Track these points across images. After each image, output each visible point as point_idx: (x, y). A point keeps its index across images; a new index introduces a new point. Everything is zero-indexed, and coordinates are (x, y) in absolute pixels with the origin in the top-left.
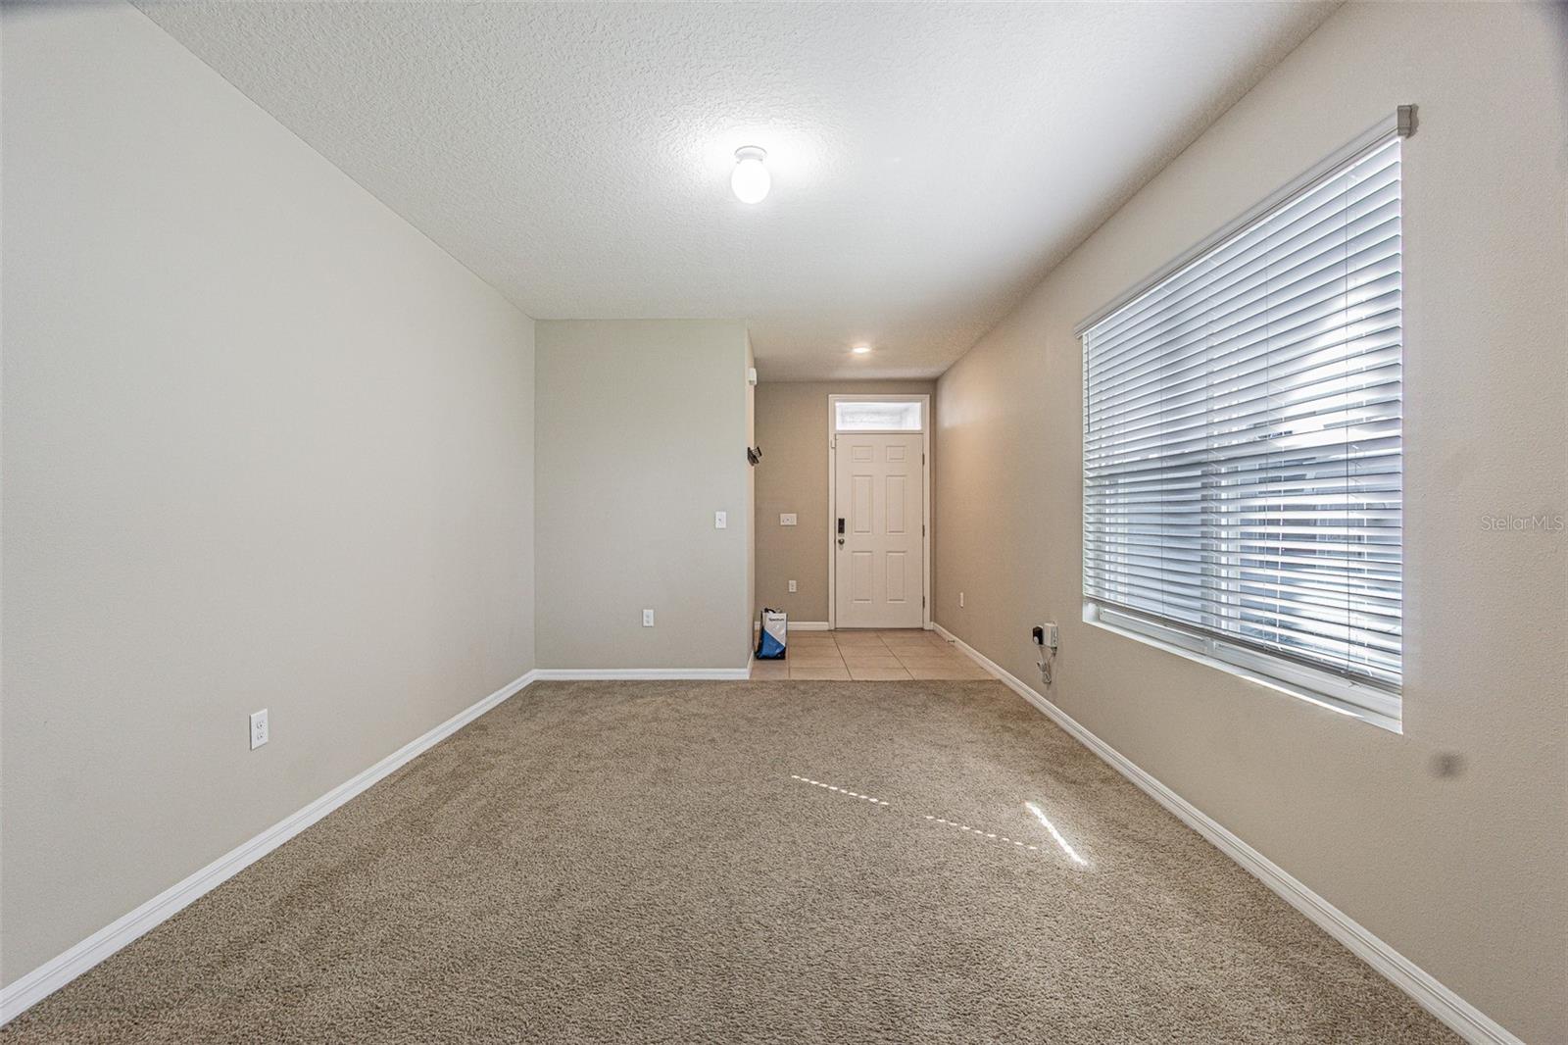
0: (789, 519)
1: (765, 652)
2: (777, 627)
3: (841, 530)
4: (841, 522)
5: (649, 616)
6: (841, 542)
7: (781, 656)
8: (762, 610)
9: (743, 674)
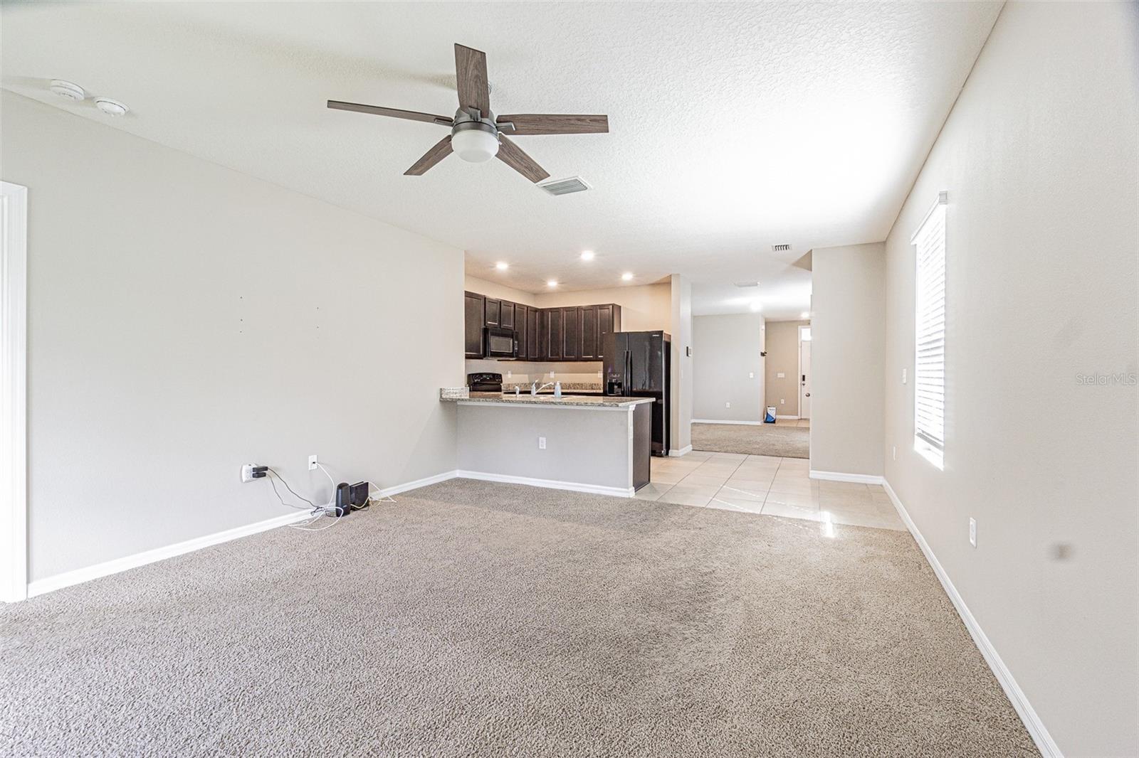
0: (781, 375)
1: (768, 420)
2: (772, 412)
3: (804, 380)
4: (804, 376)
5: (728, 405)
6: (804, 385)
7: (774, 422)
8: (767, 405)
9: (759, 423)
